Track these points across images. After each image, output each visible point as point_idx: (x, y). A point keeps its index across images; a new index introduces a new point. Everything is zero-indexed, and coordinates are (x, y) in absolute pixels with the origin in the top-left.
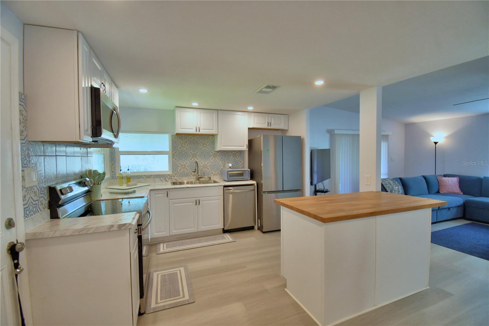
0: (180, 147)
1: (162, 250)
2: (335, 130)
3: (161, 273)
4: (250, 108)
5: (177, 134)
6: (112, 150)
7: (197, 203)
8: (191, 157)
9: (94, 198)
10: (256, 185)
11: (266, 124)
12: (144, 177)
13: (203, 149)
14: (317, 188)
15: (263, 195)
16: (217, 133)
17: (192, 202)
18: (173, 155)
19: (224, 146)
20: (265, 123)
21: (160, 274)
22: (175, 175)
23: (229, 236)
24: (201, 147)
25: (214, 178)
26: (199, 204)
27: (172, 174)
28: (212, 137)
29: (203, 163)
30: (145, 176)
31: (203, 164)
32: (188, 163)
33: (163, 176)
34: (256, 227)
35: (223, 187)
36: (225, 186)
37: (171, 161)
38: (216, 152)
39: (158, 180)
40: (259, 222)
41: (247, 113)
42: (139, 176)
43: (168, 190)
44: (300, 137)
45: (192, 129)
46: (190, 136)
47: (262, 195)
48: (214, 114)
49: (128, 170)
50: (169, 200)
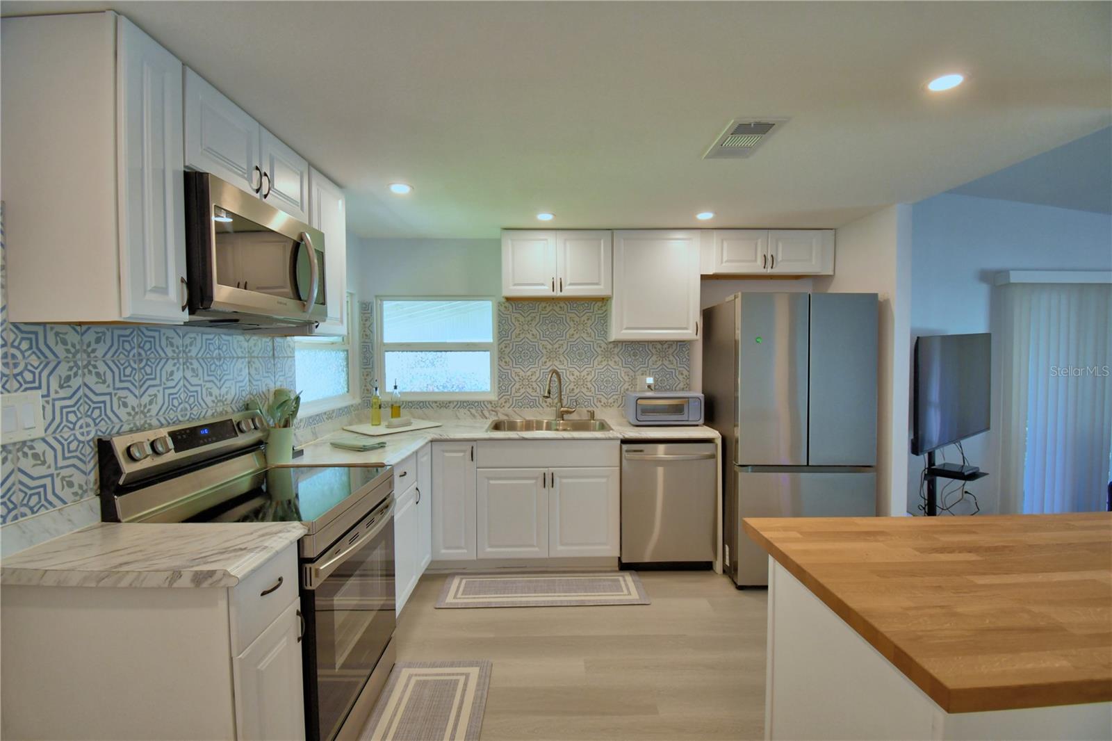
0: (517, 331)
1: (450, 599)
2: (1011, 272)
3: (419, 675)
4: (705, 216)
5: (508, 299)
6: (367, 341)
7: (548, 481)
8: (544, 359)
9: (275, 461)
10: (719, 442)
11: (760, 261)
12: (434, 405)
13: (576, 336)
14: (939, 461)
15: (739, 474)
16: (610, 294)
17: (536, 478)
18: (501, 352)
19: (627, 328)
20: (756, 258)
21: (416, 675)
22: (505, 402)
23: (633, 584)
24: (572, 331)
25: (601, 414)
26: (553, 486)
27: (497, 399)
28: (599, 304)
29: (576, 373)
30: (436, 402)
31: (575, 377)
32: (536, 373)
33: (476, 404)
34: (718, 567)
35: (619, 442)
36: (625, 441)
37: (496, 367)
38: (611, 346)
39: (465, 414)
40: (727, 553)
41: (700, 230)
42: (423, 402)
43: (475, 443)
44: (875, 295)
45: (542, 284)
46: (543, 304)
47: (736, 475)
48: (602, 242)
49: (396, 387)
50: (477, 468)
